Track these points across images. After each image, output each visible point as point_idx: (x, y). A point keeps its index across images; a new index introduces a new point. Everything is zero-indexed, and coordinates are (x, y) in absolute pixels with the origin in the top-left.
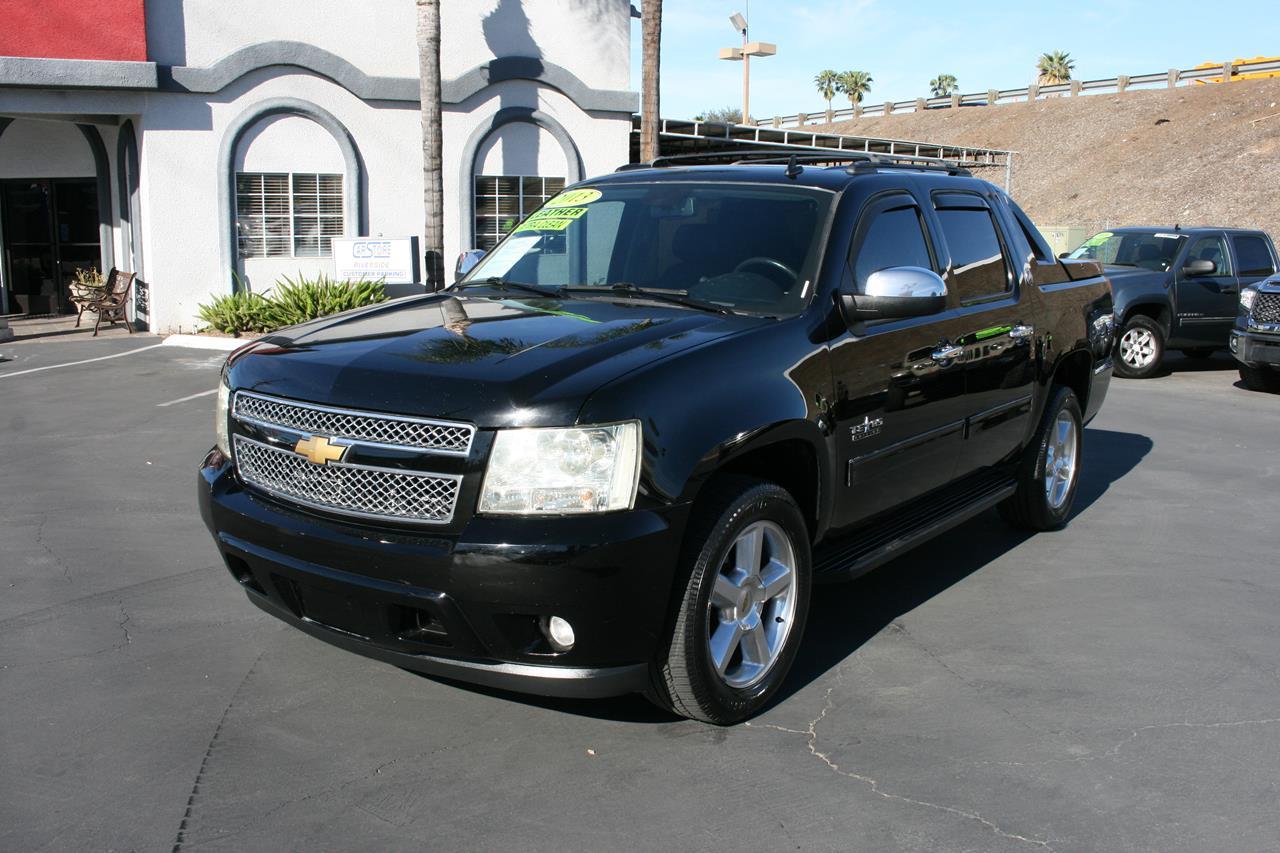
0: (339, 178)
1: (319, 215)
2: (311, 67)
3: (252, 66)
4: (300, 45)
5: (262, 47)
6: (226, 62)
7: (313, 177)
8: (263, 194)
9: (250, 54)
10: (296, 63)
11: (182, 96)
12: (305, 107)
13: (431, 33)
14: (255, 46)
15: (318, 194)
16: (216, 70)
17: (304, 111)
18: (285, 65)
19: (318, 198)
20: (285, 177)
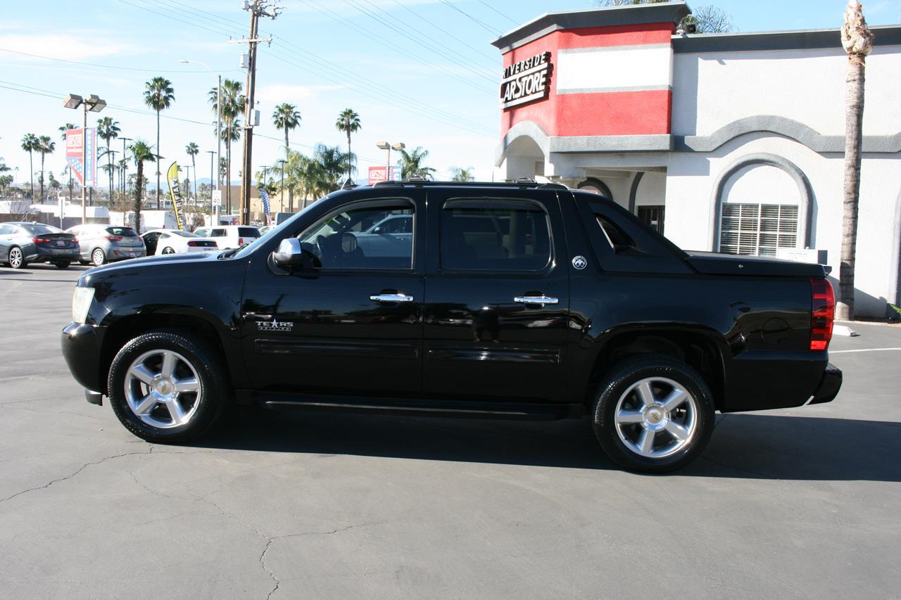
0: (796, 207)
1: (778, 233)
2: (779, 131)
3: (737, 134)
4: (773, 117)
5: (745, 121)
6: (719, 131)
7: (776, 207)
8: (740, 218)
9: (736, 125)
10: (768, 129)
11: (691, 155)
12: (772, 159)
13: (854, 101)
14: (739, 121)
15: (779, 219)
16: (712, 137)
17: (771, 162)
18: (762, 131)
19: (779, 221)
20: (757, 206)
